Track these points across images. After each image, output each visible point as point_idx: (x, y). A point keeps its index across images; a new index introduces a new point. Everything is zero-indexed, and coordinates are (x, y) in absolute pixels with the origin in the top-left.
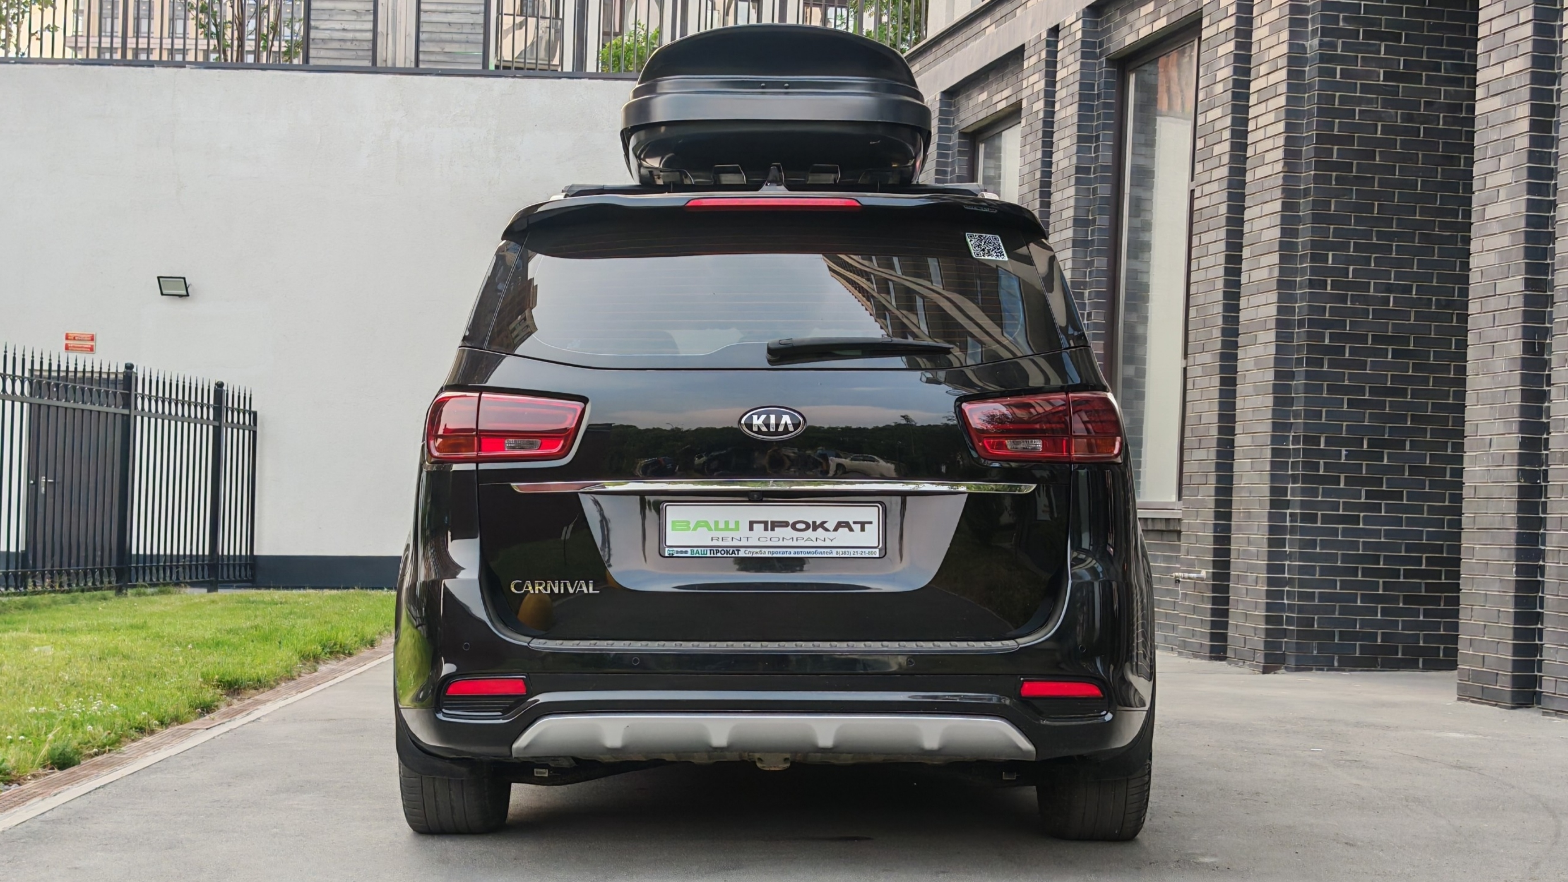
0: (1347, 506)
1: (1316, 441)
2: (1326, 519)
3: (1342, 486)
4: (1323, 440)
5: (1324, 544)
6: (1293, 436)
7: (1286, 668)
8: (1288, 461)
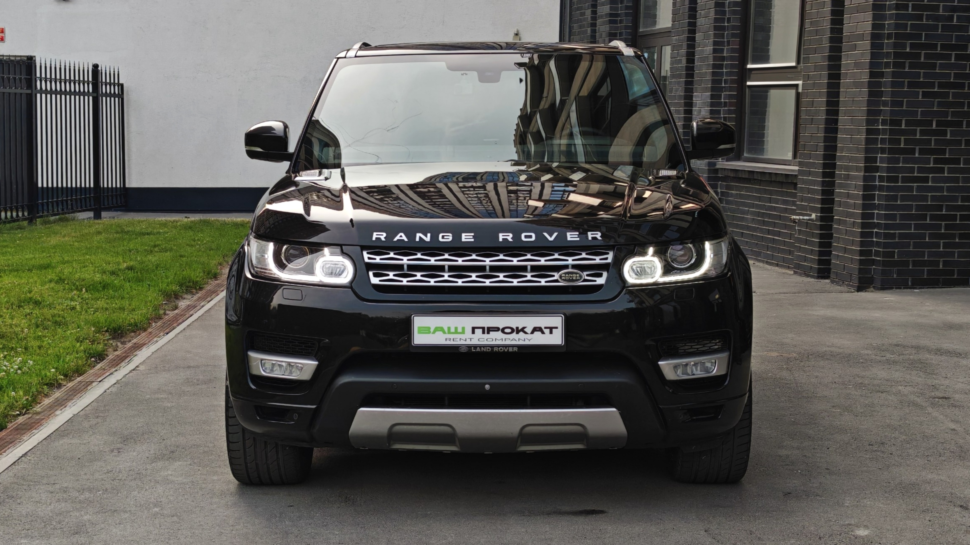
0: (920, 170)
1: (899, 123)
2: (905, 180)
3: (917, 155)
4: (903, 122)
5: (903, 198)
6: (882, 119)
7: (874, 287)
8: (878, 138)
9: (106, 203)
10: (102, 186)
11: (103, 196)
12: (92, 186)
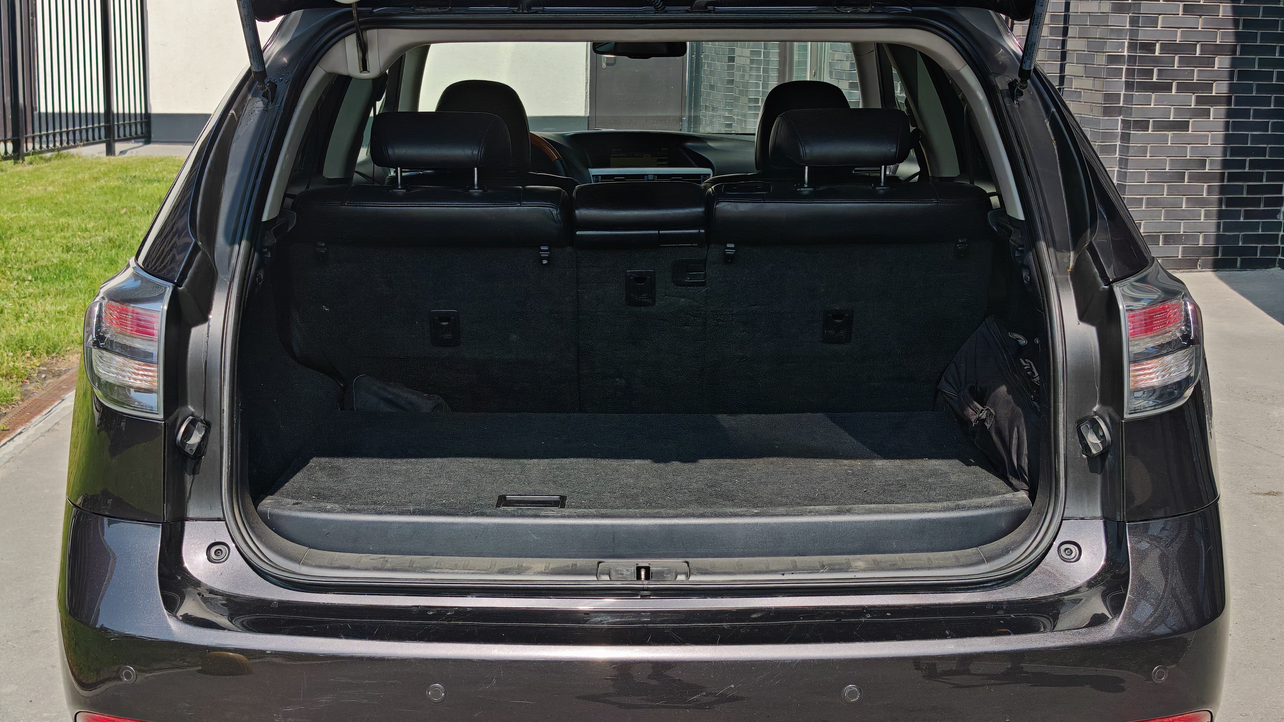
3: (1174, 92)
4: (1158, 47)
8: (1123, 68)
9: (122, 134)
10: (115, 111)
11: (118, 126)
12: (102, 110)
